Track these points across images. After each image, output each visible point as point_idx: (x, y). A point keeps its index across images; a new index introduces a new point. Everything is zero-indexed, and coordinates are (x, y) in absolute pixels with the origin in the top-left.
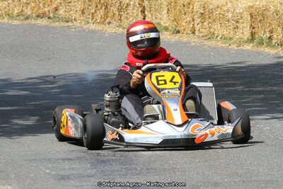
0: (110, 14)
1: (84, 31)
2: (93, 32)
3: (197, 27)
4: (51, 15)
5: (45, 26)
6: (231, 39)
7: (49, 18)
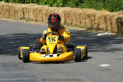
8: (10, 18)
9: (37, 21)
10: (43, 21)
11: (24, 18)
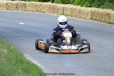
8: (54, 13)
9: (72, 16)
10: (76, 17)
11: (64, 14)
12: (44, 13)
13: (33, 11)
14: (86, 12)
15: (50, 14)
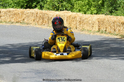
0: (44, 21)
1: (34, 28)
2: (38, 28)
3: (78, 27)
4: (22, 22)
5: (19, 26)
6: (91, 31)
7: (21, 23)
8: (44, 25)
9: (71, 28)
10: (77, 29)
12: (29, 25)
13: (12, 23)
14: (90, 22)
15: (38, 26)
